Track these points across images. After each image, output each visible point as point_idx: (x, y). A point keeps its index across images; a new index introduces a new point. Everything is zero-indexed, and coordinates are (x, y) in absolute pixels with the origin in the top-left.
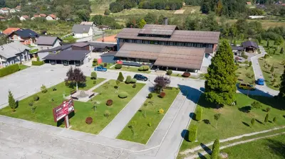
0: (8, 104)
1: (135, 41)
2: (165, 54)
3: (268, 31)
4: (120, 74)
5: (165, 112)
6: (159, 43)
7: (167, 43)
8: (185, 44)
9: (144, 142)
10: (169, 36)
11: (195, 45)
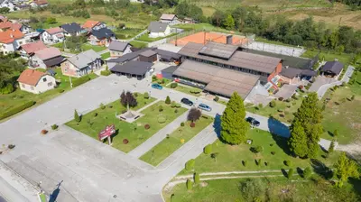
0: (73, 118)
1: (195, 59)
2: (219, 78)
5: (186, 142)
6: (217, 64)
7: (225, 66)
9: (155, 165)
10: (227, 59)
11: (251, 71)
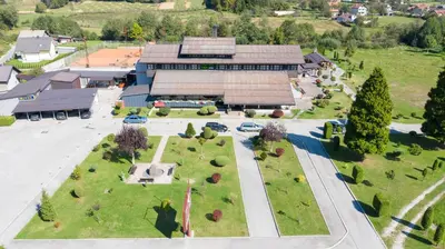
1: (173, 66)
2: (232, 85)
3: (324, 36)
4: (190, 125)
6: (215, 67)
7: (228, 67)
8: (256, 67)
10: (229, 57)
11: (271, 67)
